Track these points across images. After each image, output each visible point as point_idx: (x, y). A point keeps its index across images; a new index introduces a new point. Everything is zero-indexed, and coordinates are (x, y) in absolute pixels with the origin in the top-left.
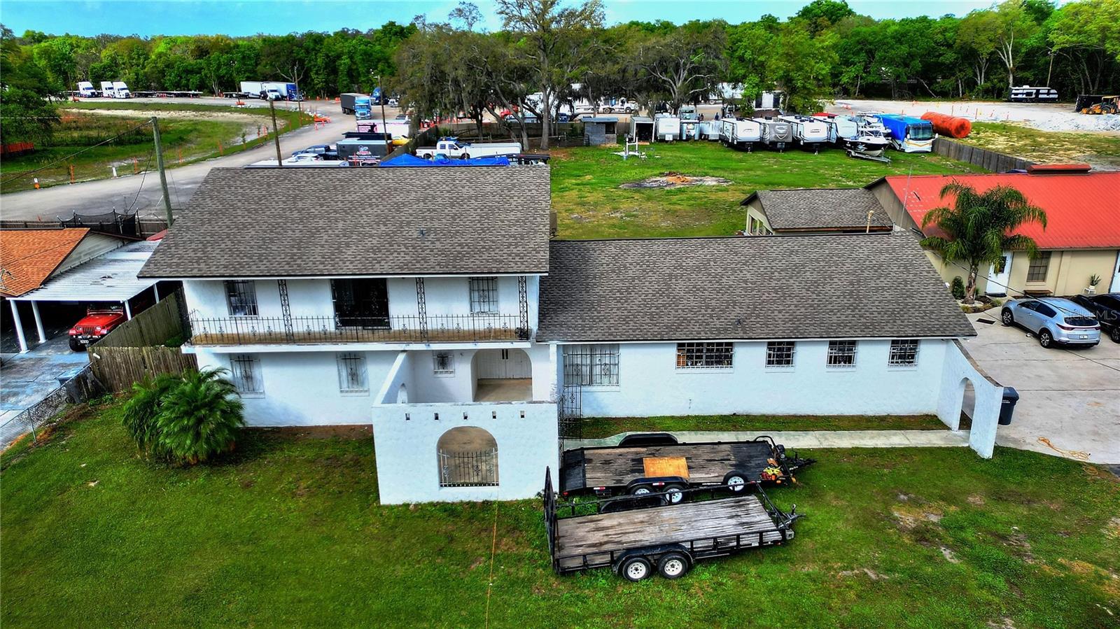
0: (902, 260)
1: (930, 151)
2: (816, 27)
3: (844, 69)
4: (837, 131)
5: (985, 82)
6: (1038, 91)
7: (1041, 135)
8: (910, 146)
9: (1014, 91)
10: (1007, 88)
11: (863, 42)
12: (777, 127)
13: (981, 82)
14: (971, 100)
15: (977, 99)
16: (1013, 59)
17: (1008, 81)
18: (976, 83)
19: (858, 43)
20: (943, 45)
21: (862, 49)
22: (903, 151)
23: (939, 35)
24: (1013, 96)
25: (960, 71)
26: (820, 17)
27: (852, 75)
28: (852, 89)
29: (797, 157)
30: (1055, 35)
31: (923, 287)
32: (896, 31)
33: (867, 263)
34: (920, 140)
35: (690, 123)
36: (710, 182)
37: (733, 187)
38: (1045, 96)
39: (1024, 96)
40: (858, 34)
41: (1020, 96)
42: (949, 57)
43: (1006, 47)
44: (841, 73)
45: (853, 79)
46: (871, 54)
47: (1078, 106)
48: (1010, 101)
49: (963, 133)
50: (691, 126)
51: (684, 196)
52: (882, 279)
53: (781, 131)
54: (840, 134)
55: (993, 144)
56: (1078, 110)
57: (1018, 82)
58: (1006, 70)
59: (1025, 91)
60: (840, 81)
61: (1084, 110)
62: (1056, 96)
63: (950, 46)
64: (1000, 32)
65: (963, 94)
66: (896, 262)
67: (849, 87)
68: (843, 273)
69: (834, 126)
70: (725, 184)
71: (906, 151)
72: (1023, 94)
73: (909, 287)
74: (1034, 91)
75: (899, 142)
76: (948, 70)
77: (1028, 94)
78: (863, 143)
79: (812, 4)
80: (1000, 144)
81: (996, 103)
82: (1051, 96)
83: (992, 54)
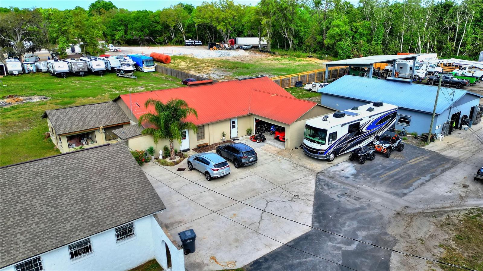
0: (117, 162)
1: (155, 71)
2: (100, 13)
3: (116, 33)
4: (110, 64)
5: (175, 38)
6: (194, 41)
7: (198, 60)
8: (146, 69)
9: (186, 42)
10: (184, 40)
11: (121, 20)
12: (78, 64)
13: (173, 38)
14: (171, 46)
15: (174, 45)
16: (183, 28)
17: (183, 37)
18: (172, 39)
19: (119, 21)
20: (155, 23)
21: (121, 24)
22: (143, 72)
23: (153, 18)
24: (186, 44)
25: (165, 33)
26: (101, 8)
27: (120, 35)
28: (122, 42)
29: (91, 79)
30: (195, 19)
31: (132, 180)
32: (134, 16)
33: (94, 170)
34: (149, 66)
35: (29, 63)
36: (36, 99)
37: (50, 101)
38: (197, 43)
39: (190, 44)
40: (118, 17)
41: (189, 44)
42: (159, 28)
43: (180, 24)
44: (115, 34)
45: (121, 37)
46: (126, 26)
47: (209, 47)
48: (185, 45)
49: (168, 61)
50: (29, 65)
51: (15, 112)
52: (104, 181)
53: (81, 66)
54: (112, 66)
55: (180, 66)
56: (209, 49)
57: (187, 38)
58: (182, 33)
59: (190, 42)
60: (115, 38)
61: (211, 49)
62: (201, 43)
63: (158, 23)
64: (176, 17)
65: (168, 43)
66: (113, 165)
67: (120, 41)
68: (76, 183)
69: (108, 62)
70: (45, 100)
71: (145, 71)
72: (189, 43)
73: (123, 182)
74: (193, 42)
75: (141, 68)
76: (160, 33)
77: (192, 43)
78: (123, 70)
79: (95, 2)
80: (183, 66)
81: (181, 47)
82: (200, 43)
83: (175, 26)
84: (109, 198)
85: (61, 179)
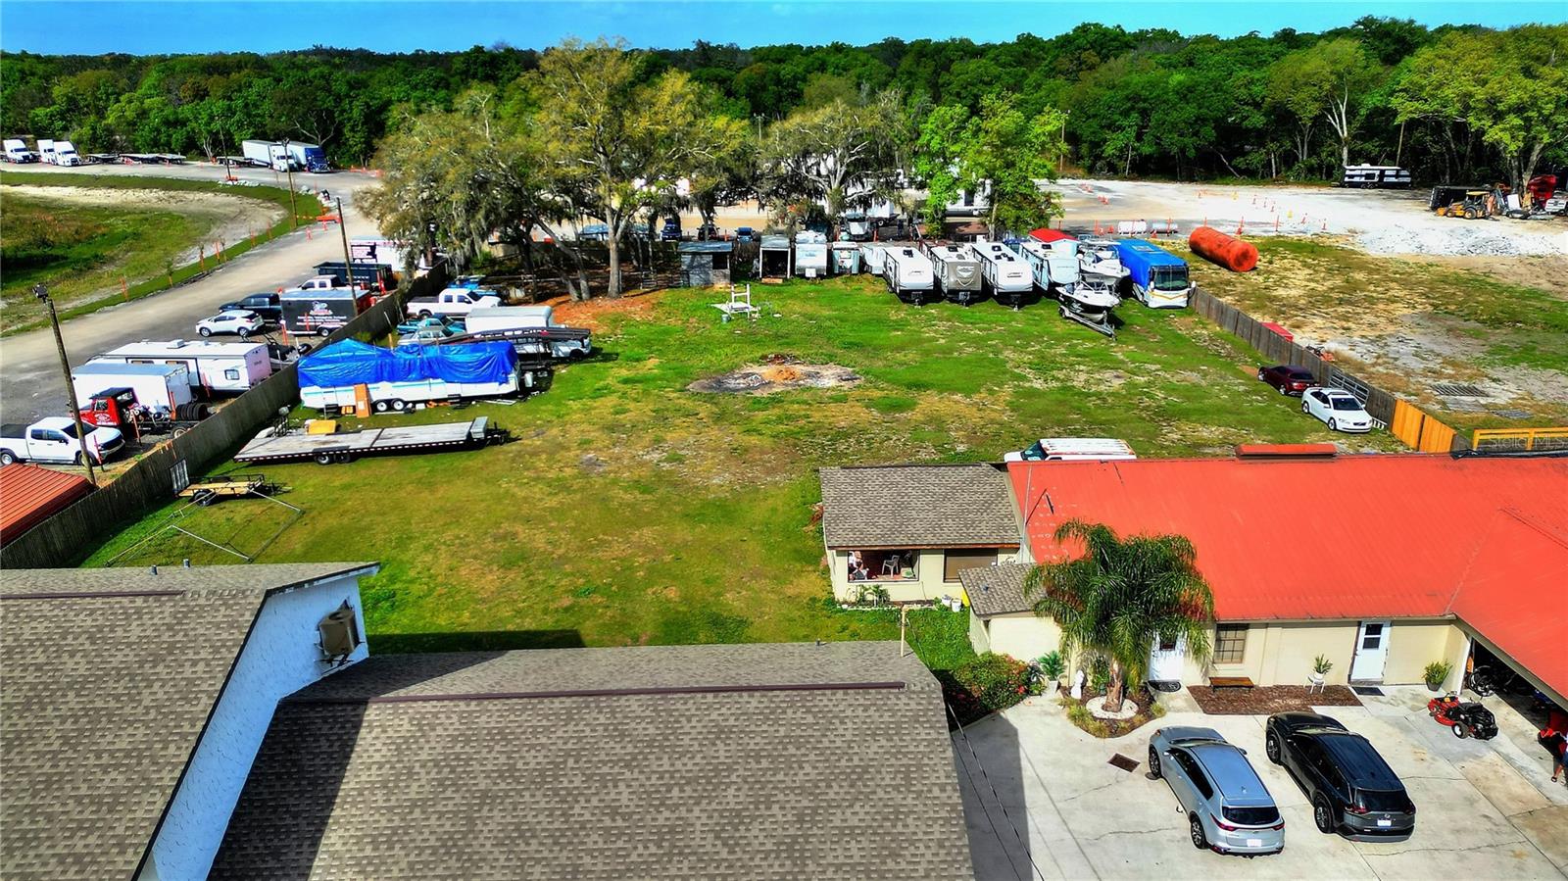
0: (905, 754)
1: (1184, 305)
2: (1080, 64)
3: (1108, 135)
4: (1049, 272)
5: (1309, 156)
6: (1382, 172)
7: (1362, 266)
8: (1156, 298)
9: (1348, 173)
10: (1340, 166)
11: (1135, 98)
12: (960, 268)
13: (1303, 155)
14: (1287, 183)
15: (1298, 182)
16: (1348, 123)
17: (1340, 155)
18: (1297, 158)
19: (1128, 98)
20: (1247, 104)
21: (1132, 108)
22: (1146, 304)
23: (1242, 90)
24: (1346, 179)
25: (1272, 141)
26: (1085, 50)
27: (1120, 144)
28: (1121, 164)
29: (986, 310)
30: (1400, 100)
31: (924, 828)
32: (1180, 83)
33: (843, 763)
34: (1168, 289)
35: (845, 249)
36: (829, 378)
38: (1393, 180)
39: (1363, 179)
40: (1127, 85)
41: (1356, 179)
42: (1257, 120)
43: (1337, 108)
44: (1105, 141)
45: (1121, 150)
46: (1145, 114)
47: (1434, 202)
48: (1342, 185)
49: (1246, 264)
50: (845, 254)
51: (773, 413)
52: (857, 808)
53: (965, 275)
54: (1055, 278)
55: (1286, 286)
56: (1434, 208)
57: (1353, 160)
58: (1339, 140)
59: (1364, 173)
60: (1102, 152)
61: (1442, 211)
62: (1408, 180)
63: (1257, 105)
64: (1327, 86)
65: (1277, 173)
66: (893, 761)
67: (1115, 161)
68: (792, 789)
69: (1045, 263)
70: (846, 385)
71: (1150, 305)
72: (1361, 176)
73: (900, 828)
74: (1378, 173)
75: (1142, 289)
76: (1260, 137)
77: (1368, 176)
78: (1078, 302)
79: (1074, 31)
80: (1296, 287)
81: (1324, 190)
82: (1401, 180)
83: (1316, 118)
84: (853, 866)
85: (765, 763)
